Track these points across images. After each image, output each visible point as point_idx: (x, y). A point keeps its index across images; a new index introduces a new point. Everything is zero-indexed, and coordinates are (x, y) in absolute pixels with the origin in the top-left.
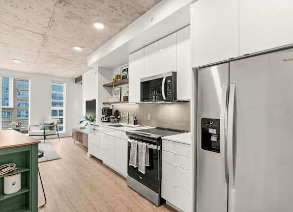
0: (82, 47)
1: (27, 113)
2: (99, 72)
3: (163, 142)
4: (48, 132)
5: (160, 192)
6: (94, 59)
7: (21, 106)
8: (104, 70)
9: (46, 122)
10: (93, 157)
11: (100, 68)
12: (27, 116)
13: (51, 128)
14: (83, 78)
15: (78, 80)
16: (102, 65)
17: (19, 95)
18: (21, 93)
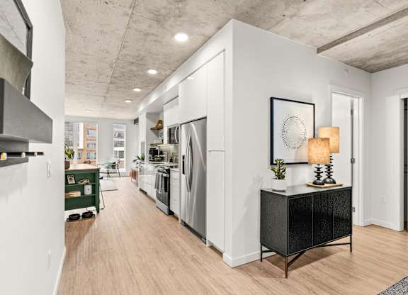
0: (131, 100)
1: (95, 154)
2: (147, 117)
3: (171, 172)
4: (111, 170)
5: (169, 205)
6: (142, 108)
7: (90, 146)
8: (149, 115)
9: (109, 161)
10: (141, 190)
11: (147, 114)
12: (95, 158)
13: (113, 167)
14: (139, 120)
15: (136, 121)
16: (149, 111)
17: (88, 134)
18: (90, 131)
